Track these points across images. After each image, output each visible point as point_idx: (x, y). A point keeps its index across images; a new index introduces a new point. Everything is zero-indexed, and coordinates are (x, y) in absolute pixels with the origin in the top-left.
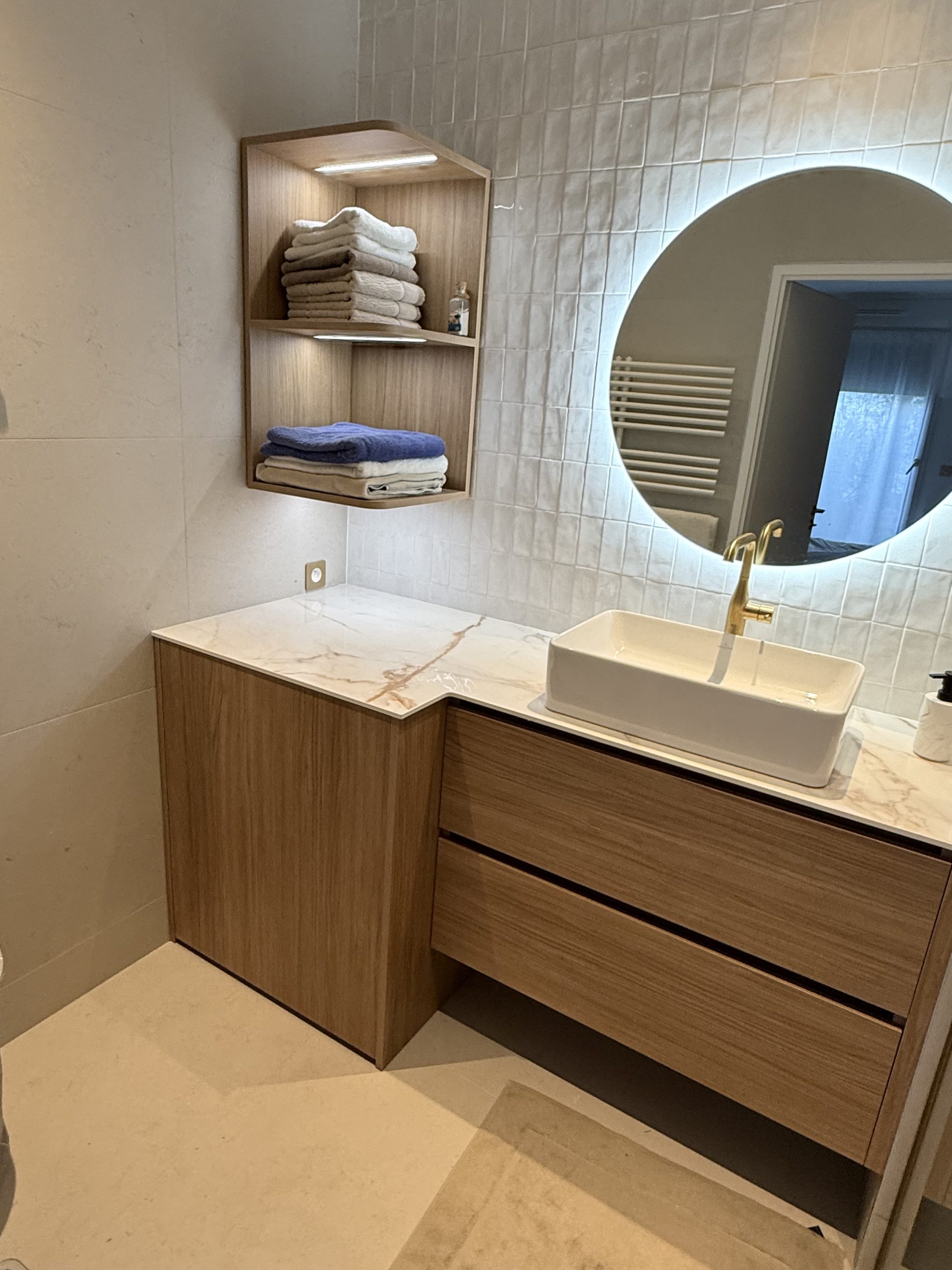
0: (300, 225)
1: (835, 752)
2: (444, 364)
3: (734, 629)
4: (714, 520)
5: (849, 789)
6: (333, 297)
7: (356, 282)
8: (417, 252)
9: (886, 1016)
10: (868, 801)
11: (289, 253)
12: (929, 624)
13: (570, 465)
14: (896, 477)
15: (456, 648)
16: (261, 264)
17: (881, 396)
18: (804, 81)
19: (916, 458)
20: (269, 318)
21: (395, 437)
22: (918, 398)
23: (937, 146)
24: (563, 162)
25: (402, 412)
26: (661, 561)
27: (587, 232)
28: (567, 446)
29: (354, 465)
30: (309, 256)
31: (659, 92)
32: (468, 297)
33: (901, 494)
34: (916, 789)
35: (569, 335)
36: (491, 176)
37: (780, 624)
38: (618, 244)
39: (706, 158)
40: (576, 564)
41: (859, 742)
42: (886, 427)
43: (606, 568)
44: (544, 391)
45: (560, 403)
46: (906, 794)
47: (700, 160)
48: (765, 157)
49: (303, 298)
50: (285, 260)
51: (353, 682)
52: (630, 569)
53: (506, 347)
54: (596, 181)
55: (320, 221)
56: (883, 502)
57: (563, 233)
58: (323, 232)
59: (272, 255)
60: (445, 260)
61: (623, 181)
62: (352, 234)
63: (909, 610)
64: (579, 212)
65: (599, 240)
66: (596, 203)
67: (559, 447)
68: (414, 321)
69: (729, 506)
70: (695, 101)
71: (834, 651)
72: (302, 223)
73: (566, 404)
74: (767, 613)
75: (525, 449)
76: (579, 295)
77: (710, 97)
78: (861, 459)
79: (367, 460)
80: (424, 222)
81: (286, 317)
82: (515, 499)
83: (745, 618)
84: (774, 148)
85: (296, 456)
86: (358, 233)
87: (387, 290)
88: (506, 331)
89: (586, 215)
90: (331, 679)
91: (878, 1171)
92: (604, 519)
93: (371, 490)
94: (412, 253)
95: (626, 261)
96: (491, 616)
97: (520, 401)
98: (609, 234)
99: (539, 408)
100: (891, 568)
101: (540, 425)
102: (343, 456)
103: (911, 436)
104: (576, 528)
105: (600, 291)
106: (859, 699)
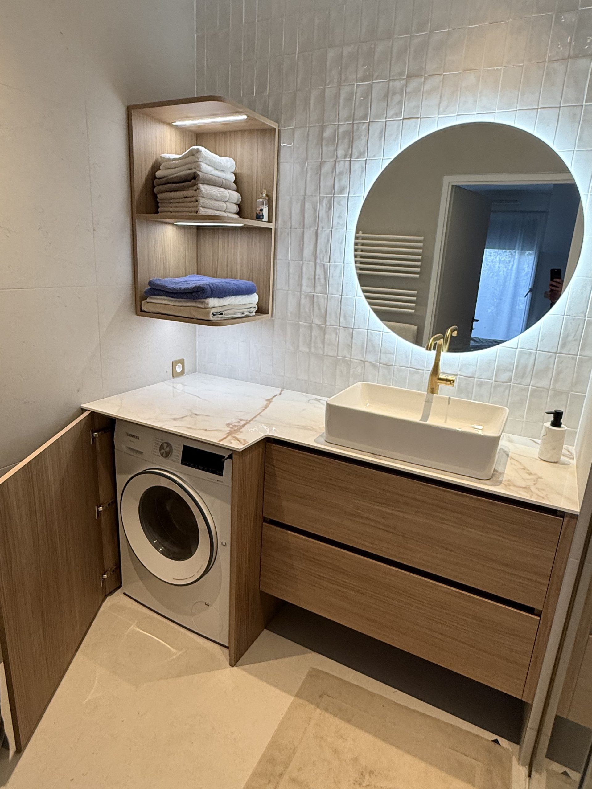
0: (165, 157)
1: (494, 460)
2: (254, 239)
3: (433, 391)
4: (416, 327)
5: (504, 479)
6: (186, 199)
7: (201, 191)
8: (235, 172)
9: (530, 610)
10: (515, 486)
11: (158, 174)
12: (544, 383)
13: (332, 297)
14: (518, 299)
15: (268, 409)
16: (142, 181)
17: (508, 251)
18: (460, 73)
19: (530, 287)
20: (147, 213)
21: (227, 283)
22: (529, 252)
23: (536, 110)
24: (321, 119)
25: (229, 267)
26: (387, 352)
27: (338, 160)
28: (330, 286)
29: (203, 300)
30: (170, 175)
31: (376, 79)
32: (267, 198)
33: (522, 310)
34: (541, 478)
35: (328, 220)
36: (279, 127)
37: (459, 386)
38: (356, 166)
39: (405, 117)
40: (338, 355)
41: (508, 453)
42: (512, 269)
43: (355, 358)
44: (315, 253)
45: (325, 260)
46: (536, 482)
47: (402, 118)
48: (439, 116)
49: (169, 201)
50: (155, 178)
51: (209, 431)
52: (370, 358)
53: (291, 228)
54: (341, 130)
55: (176, 154)
56: (512, 314)
57: (323, 160)
58: (179, 161)
59: (149, 175)
60: (252, 176)
61: (357, 130)
62: (197, 162)
63: (532, 375)
64: (332, 148)
65: (344, 164)
66: (342, 142)
67: (325, 286)
68: (235, 213)
69: (423, 319)
70: (397, 84)
71: (490, 401)
72: (166, 155)
73: (328, 261)
74: (451, 380)
75: (304, 288)
76: (334, 197)
77: (406, 83)
78: (498, 288)
79: (211, 297)
80: (239, 153)
81: (157, 212)
82: (299, 318)
83: (439, 384)
84: (444, 111)
85: (166, 296)
86: (201, 162)
87: (219, 195)
88: (291, 218)
89: (336, 150)
90: (195, 429)
91: (530, 702)
92: (353, 328)
93: (214, 315)
94: (233, 172)
95: (361, 177)
96: (287, 389)
97: (300, 259)
98: (350, 161)
99: (312, 264)
100: (521, 352)
101: (313, 274)
102: (196, 295)
103: (527, 274)
104: (336, 334)
105: (346, 194)
106: (507, 429)
